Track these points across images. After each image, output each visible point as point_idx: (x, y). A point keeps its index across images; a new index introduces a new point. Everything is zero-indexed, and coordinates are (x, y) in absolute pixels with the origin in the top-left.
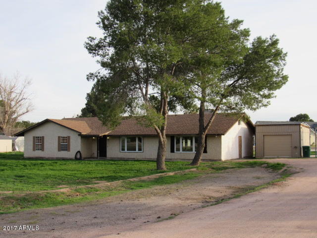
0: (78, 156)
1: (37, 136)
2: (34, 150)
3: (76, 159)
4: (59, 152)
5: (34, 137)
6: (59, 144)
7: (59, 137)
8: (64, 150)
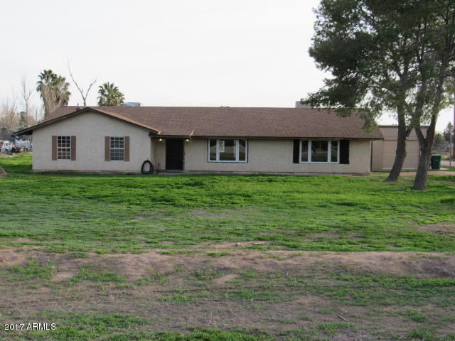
0: (147, 168)
1: (62, 135)
2: (54, 158)
3: (143, 173)
4: (107, 162)
5: (54, 137)
6: (107, 149)
7: (107, 138)
8: (117, 159)
